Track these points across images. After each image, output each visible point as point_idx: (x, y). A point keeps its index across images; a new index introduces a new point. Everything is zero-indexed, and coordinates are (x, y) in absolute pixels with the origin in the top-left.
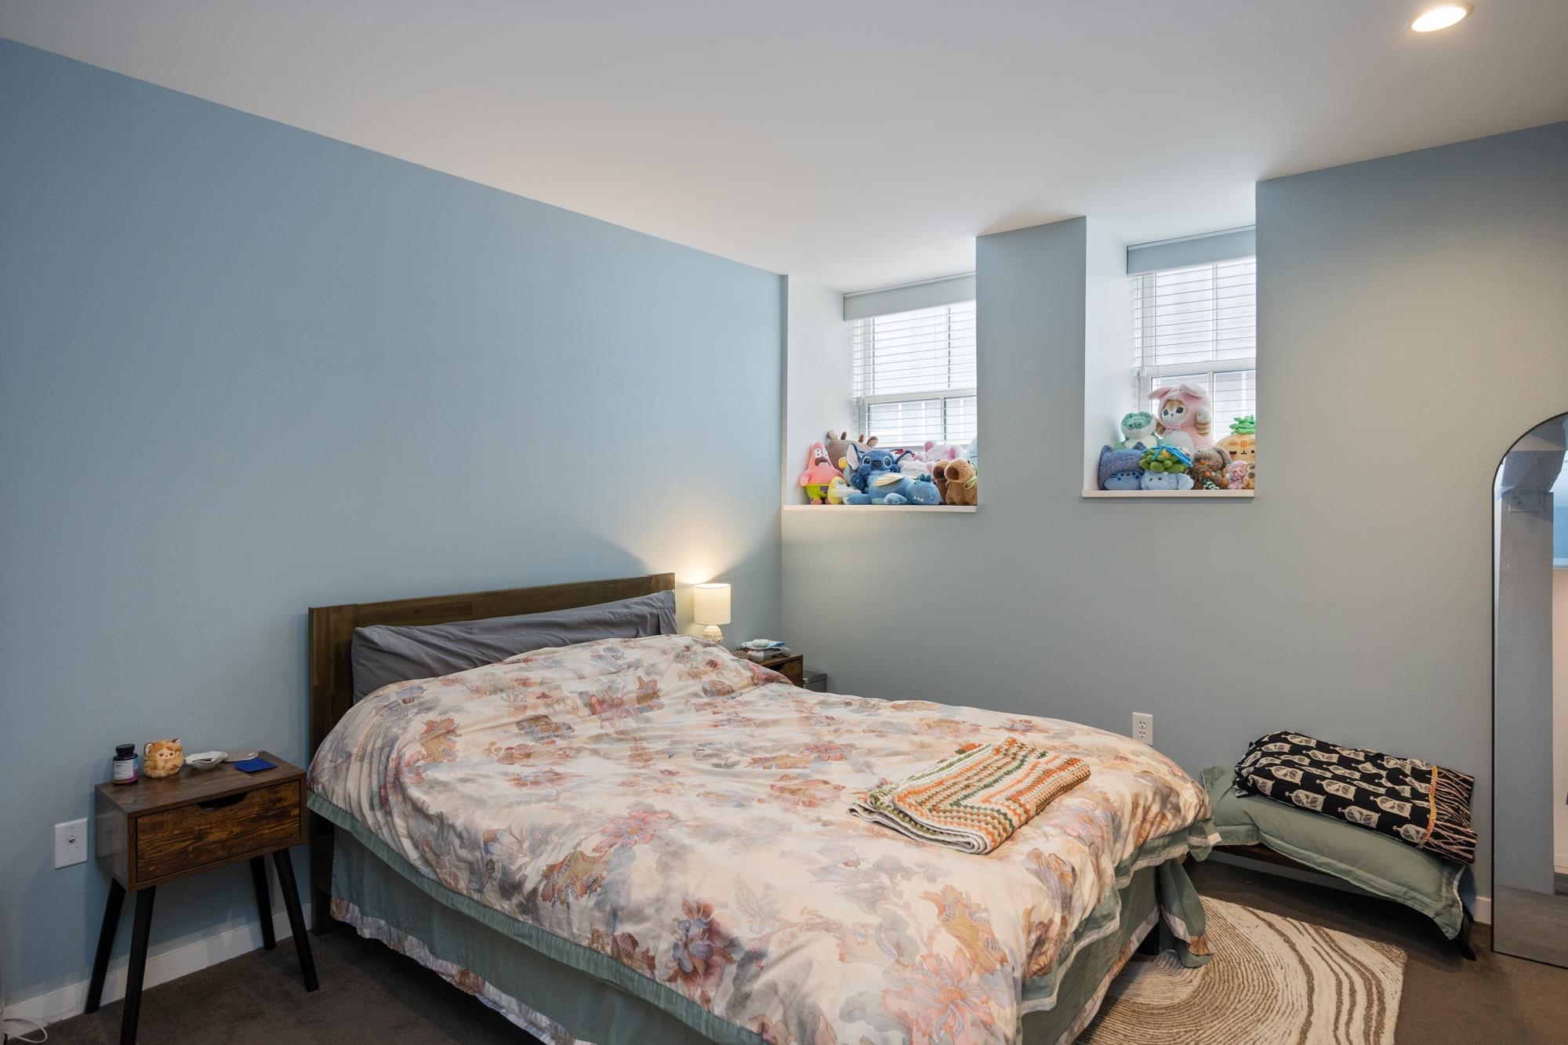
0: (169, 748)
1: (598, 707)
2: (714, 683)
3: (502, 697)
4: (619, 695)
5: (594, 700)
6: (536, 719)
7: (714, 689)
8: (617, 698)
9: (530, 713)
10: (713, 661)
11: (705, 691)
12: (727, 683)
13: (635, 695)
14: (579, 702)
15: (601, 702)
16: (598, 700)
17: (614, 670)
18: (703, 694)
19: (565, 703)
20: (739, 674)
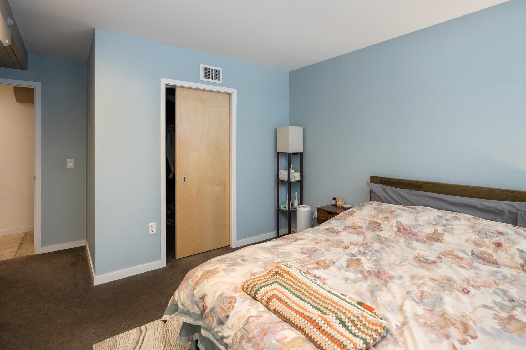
0: (340, 201)
1: (402, 230)
2: (484, 253)
3: (375, 212)
4: (416, 231)
5: (401, 227)
6: (376, 223)
7: (481, 256)
8: (414, 231)
9: (375, 220)
10: (501, 244)
11: (473, 253)
12: (495, 257)
13: (425, 234)
14: (395, 224)
15: (405, 229)
16: (403, 228)
17: (434, 223)
18: (470, 254)
19: (389, 223)
20: (512, 257)
